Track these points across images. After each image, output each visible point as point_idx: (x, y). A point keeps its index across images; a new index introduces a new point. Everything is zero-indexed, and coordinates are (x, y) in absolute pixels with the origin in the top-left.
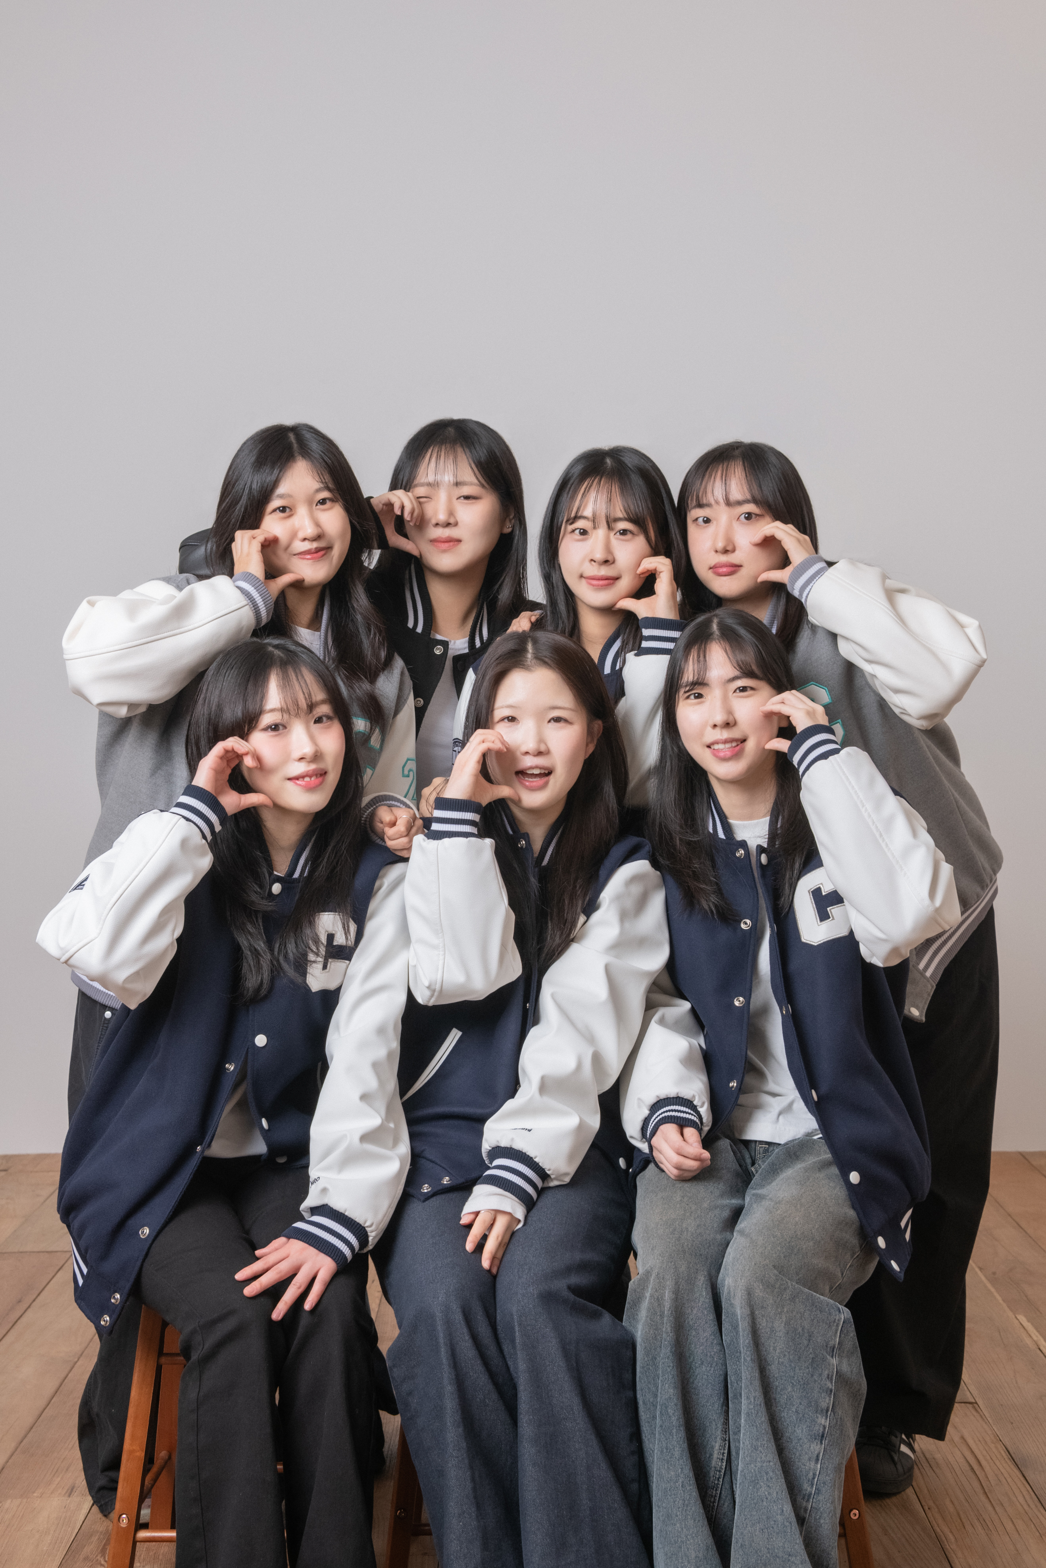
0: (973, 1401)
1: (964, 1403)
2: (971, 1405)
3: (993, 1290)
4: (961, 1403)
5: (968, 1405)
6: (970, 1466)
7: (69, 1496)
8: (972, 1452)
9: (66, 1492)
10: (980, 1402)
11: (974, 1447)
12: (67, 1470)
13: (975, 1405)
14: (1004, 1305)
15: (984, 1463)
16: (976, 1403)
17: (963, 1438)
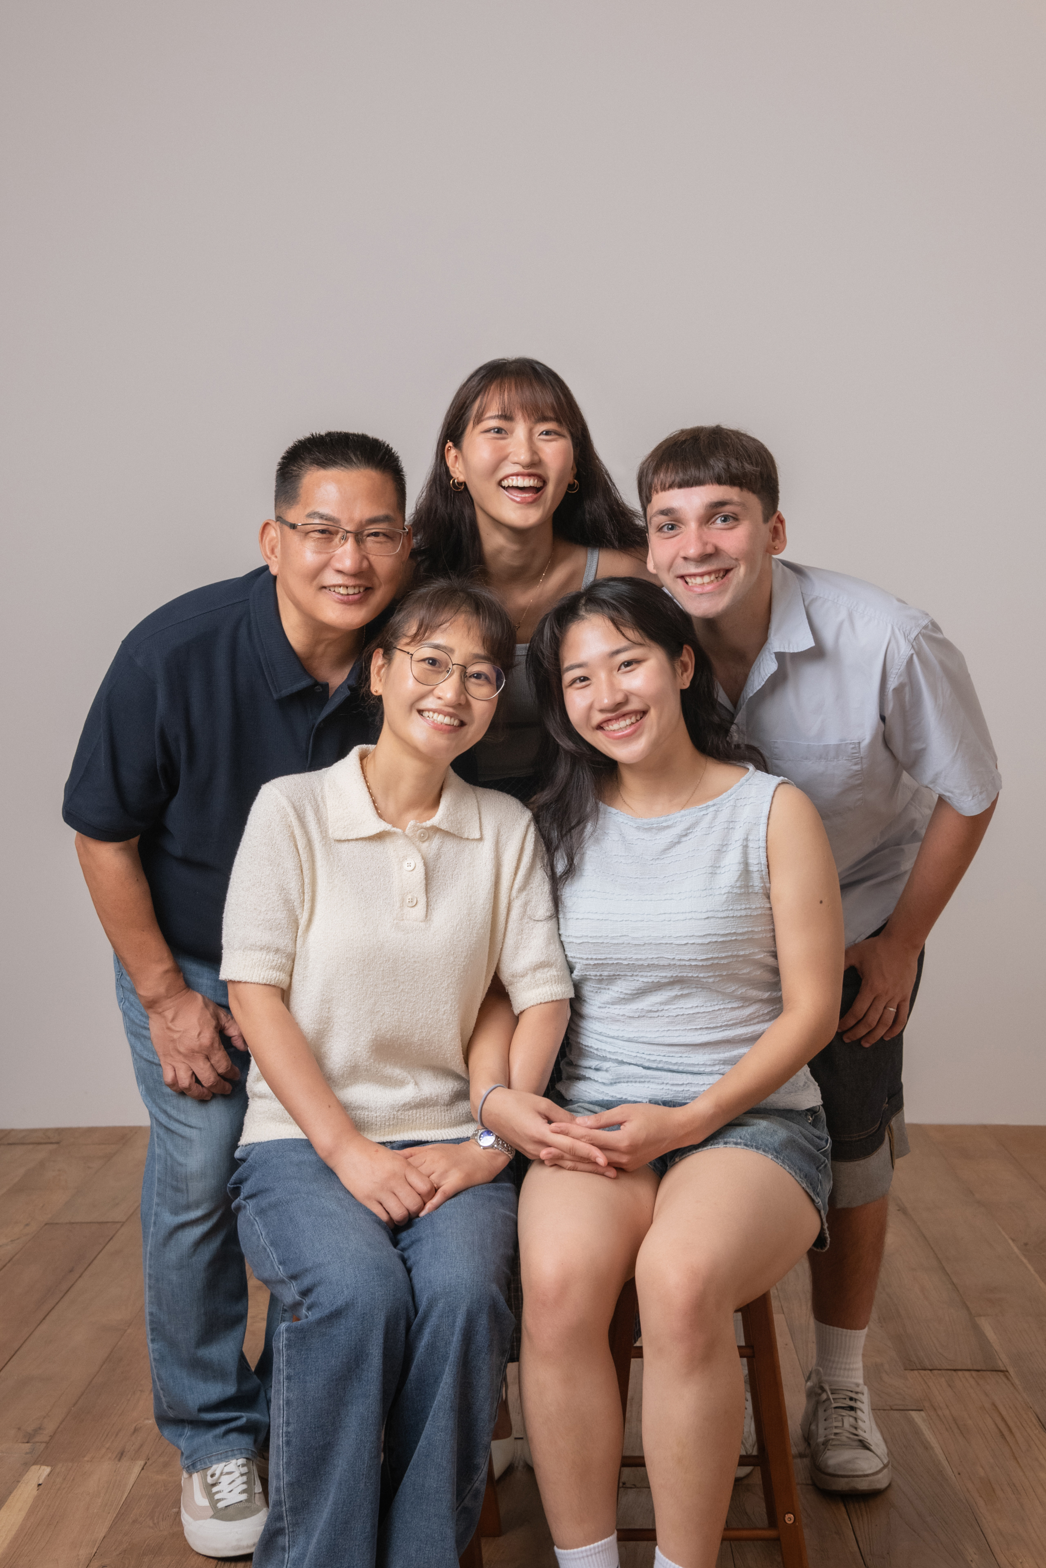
0: (1004, 1369)
1: (996, 1371)
2: (1002, 1373)
3: (1025, 1261)
4: (993, 1371)
5: (999, 1373)
6: (1001, 1432)
7: (119, 1460)
8: (1003, 1419)
9: (116, 1457)
10: (1011, 1371)
11: (1004, 1413)
12: (117, 1435)
13: (1007, 1373)
14: (1036, 1276)
15: (1014, 1430)
16: (1007, 1371)
17: (994, 1405)
